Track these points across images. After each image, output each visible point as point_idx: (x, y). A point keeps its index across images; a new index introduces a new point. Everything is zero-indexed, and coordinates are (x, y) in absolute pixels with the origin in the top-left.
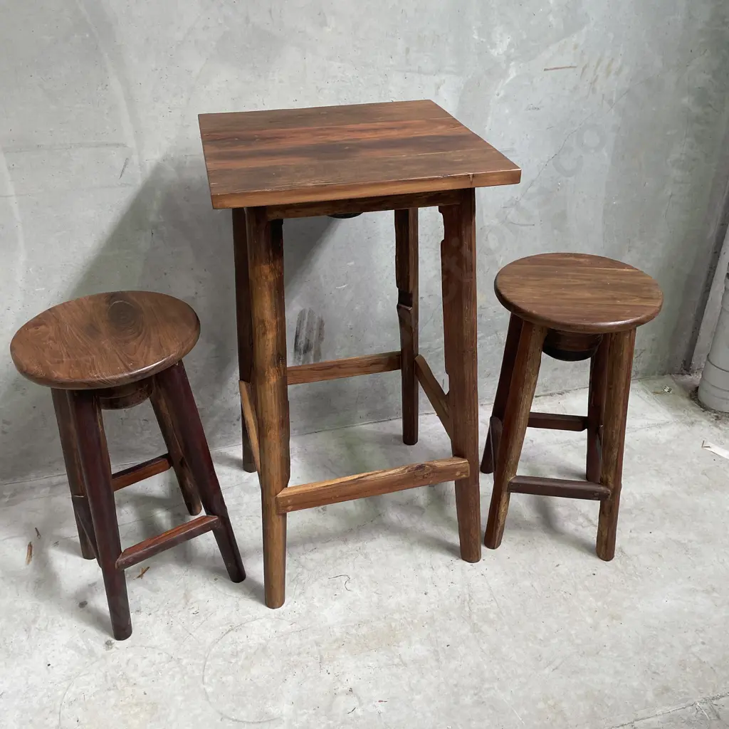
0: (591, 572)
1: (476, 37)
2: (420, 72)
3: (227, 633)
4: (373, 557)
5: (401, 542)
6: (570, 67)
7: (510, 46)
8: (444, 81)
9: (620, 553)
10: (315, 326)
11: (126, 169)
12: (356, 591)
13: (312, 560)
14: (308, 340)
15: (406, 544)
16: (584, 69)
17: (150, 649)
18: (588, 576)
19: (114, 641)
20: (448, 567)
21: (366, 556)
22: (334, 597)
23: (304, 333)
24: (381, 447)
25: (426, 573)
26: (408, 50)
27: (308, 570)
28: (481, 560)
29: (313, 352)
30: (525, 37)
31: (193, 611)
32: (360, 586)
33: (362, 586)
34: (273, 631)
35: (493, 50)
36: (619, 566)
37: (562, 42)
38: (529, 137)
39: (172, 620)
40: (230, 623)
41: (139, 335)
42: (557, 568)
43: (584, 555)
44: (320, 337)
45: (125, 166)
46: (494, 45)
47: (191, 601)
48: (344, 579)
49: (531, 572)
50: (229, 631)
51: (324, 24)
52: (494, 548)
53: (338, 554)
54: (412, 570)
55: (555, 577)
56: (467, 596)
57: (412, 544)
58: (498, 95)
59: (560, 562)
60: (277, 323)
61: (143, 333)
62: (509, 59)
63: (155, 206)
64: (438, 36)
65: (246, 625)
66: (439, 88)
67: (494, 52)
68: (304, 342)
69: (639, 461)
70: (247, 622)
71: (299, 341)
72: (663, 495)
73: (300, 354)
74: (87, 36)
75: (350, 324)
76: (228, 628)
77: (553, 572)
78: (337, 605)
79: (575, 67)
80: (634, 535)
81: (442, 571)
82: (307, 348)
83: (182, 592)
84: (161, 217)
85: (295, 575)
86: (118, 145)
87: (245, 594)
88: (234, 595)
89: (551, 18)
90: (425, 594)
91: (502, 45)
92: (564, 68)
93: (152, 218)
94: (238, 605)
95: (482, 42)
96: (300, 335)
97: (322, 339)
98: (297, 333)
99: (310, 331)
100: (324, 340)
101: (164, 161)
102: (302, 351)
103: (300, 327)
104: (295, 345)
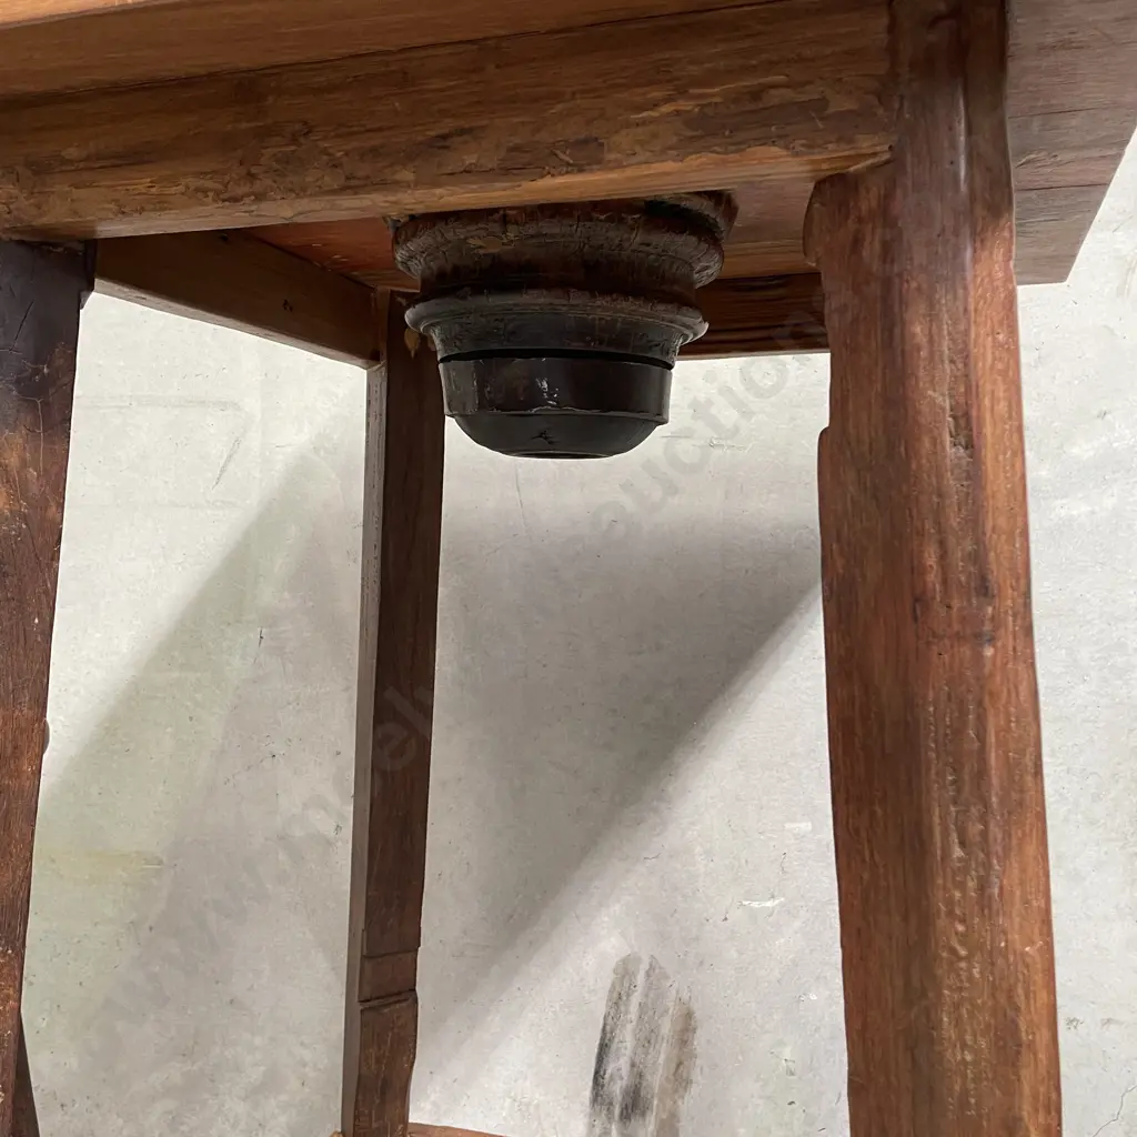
10: (666, 1028)
11: (231, 466)
14: (641, 1075)
23: (626, 1040)
29: (651, 1125)
44: (680, 1078)
45: (229, 458)
68: (625, 1071)
71: (610, 1069)
73: (610, 1120)
82: (634, 1105)
84: (287, 596)
86: (223, 406)
93: (268, 595)
96: (614, 1047)
97: (688, 1082)
98: (603, 1039)
99: (647, 1041)
100: (694, 1090)
101: (316, 450)
102: (617, 1111)
103: (616, 1017)
104: (597, 1072)
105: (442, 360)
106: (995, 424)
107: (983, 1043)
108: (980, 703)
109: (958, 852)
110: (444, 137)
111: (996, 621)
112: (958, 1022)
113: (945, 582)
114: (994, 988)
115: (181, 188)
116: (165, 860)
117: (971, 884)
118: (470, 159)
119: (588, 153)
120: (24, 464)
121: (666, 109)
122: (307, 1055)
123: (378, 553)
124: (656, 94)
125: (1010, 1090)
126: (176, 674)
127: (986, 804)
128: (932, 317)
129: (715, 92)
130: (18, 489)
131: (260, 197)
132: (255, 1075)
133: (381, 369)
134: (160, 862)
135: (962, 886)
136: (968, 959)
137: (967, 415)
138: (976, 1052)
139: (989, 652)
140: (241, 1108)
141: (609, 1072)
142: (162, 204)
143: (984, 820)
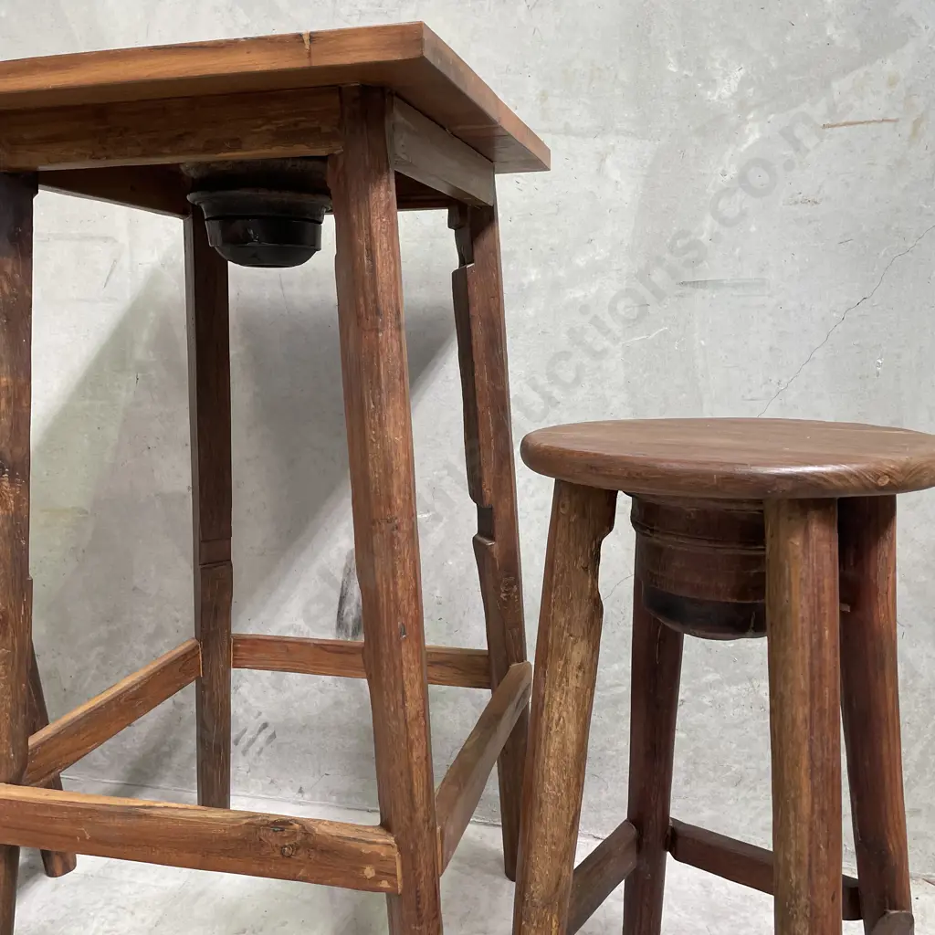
1: (673, 69)
2: (568, 131)
6: (884, 120)
7: (744, 83)
8: (613, 147)
11: (113, 276)
16: (916, 124)
26: (544, 96)
30: (774, 65)
35: (709, 93)
37: (860, 73)
45: (111, 271)
46: (711, 83)
58: (724, 174)
62: (743, 106)
63: (145, 335)
64: (600, 70)
66: (603, 160)
67: (712, 96)
71: (346, 609)
75: (438, 593)
79: (896, 121)
84: (151, 354)
86: (106, 239)
89: (830, 29)
91: (727, 83)
92: (869, 122)
93: (140, 353)
95: (686, 76)
98: (341, 594)
101: (163, 266)
103: (348, 582)
105: (207, 220)
106: (381, 253)
107: (381, 471)
108: (378, 353)
109: (373, 406)
110: (180, 136)
111: (383, 324)
112: (374, 465)
113: (366, 309)
114: (384, 452)
115: (74, 153)
116: (89, 511)
117: (377, 417)
118: (191, 145)
119: (236, 144)
120: (14, 272)
121: (264, 128)
122: (178, 615)
123: (194, 322)
124: (260, 122)
125: (389, 486)
126: (87, 402)
127: (380, 387)
128: (359, 212)
129: (281, 123)
130: (11, 282)
131: (108, 157)
132: (150, 629)
133: (190, 220)
134: (87, 513)
135: (374, 418)
136: (376, 443)
137: (371, 250)
138: (379, 474)
139: (380, 335)
140: (142, 648)
141: (346, 611)
142: (66, 160)
143: (380, 394)
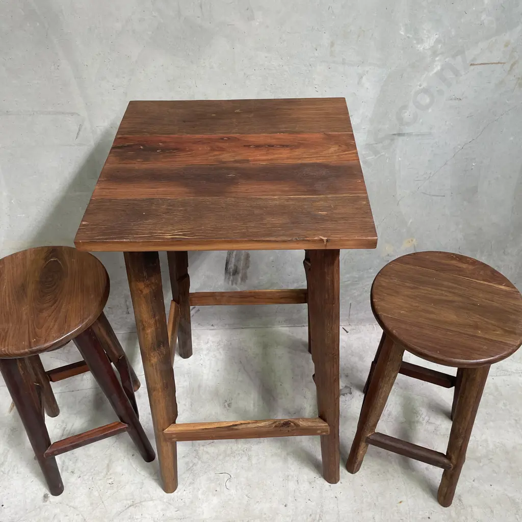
0: (427, 515)
1: (403, 33)
2: (344, 63)
3: (128, 508)
4: (254, 461)
5: (279, 451)
6: (499, 63)
7: (438, 41)
8: (367, 72)
9: (458, 501)
10: (242, 258)
11: (81, 133)
12: (233, 491)
13: (207, 453)
14: (237, 267)
15: (284, 453)
16: (513, 65)
17: (72, 509)
18: (424, 518)
19: (50, 495)
20: (310, 483)
21: (249, 459)
22: (215, 492)
23: (233, 260)
24: (289, 352)
25: (292, 485)
26: (332, 44)
27: (202, 462)
28: (339, 483)
29: (240, 275)
30: (453, 33)
31: (110, 481)
32: (236, 486)
33: (238, 488)
34: (161, 514)
35: (419, 46)
36: (453, 514)
37: (493, 39)
38: (447, 123)
39: (93, 486)
40: (132, 499)
41: (55, 303)
42: (399, 505)
43: (426, 496)
44: (247, 266)
45: (79, 130)
46: (420, 41)
47: (111, 471)
48: (227, 476)
49: (377, 503)
50: (130, 506)
51: (251, 18)
52: (352, 473)
53: (229, 452)
54: (281, 479)
55: (396, 514)
56: (318, 516)
57: (288, 454)
58: (420, 86)
59: (404, 498)
60: (156, 321)
61: (58, 301)
62: (435, 53)
64: (364, 31)
65: (143, 503)
66: (361, 78)
67: (420, 47)
68: (233, 267)
69: (503, 408)
70: (145, 501)
72: (514, 448)
73: (230, 276)
74: (38, 24)
75: (271, 258)
76: (130, 502)
77: (395, 508)
78: (215, 500)
79: (504, 63)
80: (476, 484)
81: (305, 486)
82: (236, 272)
83: (107, 462)
85: (191, 465)
87: (151, 474)
88: (143, 473)
89: (483, 17)
90: (285, 506)
91: (429, 41)
92: (492, 63)
94: (143, 483)
95: (409, 37)
96: (230, 262)
97: (248, 267)
98: (227, 260)
99: (238, 260)
100: (250, 268)
102: (232, 274)
103: (230, 257)
104: (226, 269)
141: (229, 267)
